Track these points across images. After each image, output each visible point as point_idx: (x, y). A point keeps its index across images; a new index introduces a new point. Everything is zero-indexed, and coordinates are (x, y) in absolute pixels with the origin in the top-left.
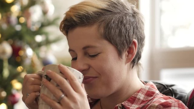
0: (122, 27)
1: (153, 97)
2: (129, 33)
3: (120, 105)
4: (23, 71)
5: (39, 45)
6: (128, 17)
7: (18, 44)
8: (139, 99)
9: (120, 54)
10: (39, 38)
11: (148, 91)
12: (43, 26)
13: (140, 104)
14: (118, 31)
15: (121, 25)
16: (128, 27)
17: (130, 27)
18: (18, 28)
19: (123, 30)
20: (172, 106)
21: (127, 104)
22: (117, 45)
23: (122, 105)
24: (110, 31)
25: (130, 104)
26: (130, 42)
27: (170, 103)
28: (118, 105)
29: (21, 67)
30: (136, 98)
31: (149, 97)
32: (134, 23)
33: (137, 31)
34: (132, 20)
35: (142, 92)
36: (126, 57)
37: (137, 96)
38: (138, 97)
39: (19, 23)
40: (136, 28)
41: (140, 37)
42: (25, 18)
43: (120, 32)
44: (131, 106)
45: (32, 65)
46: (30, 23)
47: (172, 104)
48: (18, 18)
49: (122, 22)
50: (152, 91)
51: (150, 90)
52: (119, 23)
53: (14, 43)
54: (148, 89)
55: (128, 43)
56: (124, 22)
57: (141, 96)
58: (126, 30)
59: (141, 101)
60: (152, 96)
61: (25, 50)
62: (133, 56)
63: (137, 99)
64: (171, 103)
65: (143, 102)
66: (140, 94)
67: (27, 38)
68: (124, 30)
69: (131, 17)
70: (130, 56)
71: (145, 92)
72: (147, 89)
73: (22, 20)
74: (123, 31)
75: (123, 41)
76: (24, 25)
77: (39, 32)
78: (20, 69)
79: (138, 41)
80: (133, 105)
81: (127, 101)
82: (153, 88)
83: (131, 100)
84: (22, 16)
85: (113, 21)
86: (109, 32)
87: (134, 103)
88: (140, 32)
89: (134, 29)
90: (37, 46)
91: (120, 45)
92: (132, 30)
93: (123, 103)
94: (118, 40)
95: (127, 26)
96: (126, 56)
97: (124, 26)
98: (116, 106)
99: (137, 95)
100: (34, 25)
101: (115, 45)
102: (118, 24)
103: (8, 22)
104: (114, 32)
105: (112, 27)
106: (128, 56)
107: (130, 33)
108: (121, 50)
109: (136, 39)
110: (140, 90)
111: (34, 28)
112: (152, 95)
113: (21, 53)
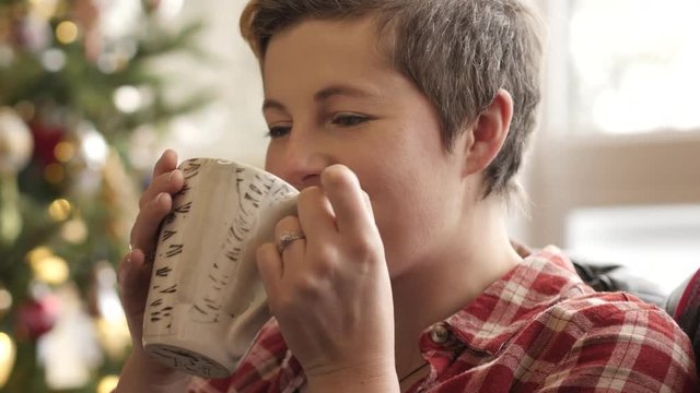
0: (463, 39)
1: (558, 297)
2: (486, 64)
3: (439, 328)
4: (70, 217)
5: (130, 123)
6: (488, 9)
7: (54, 118)
8: (508, 303)
9: (446, 134)
10: (128, 99)
11: (541, 276)
12: (143, 52)
13: (513, 321)
14: (447, 49)
15: (463, 30)
16: (485, 43)
17: (495, 43)
18: (54, 61)
19: (468, 50)
20: (628, 322)
21: (463, 322)
22: (439, 98)
23: (446, 325)
24: (420, 44)
25: (474, 321)
26: (488, 97)
27: (619, 312)
28: (431, 328)
29: (65, 202)
30: (498, 298)
31: (546, 297)
32: (509, 35)
33: (516, 66)
34: (503, 20)
35: (520, 276)
36: (466, 150)
37: (500, 293)
38: (504, 295)
39: (56, 43)
40: (514, 52)
41: (525, 88)
42: (78, 27)
43: (457, 54)
44: (478, 330)
45: (105, 195)
46: (95, 44)
47: (626, 315)
48: (54, 24)
49: (466, 22)
50: (557, 274)
51: (549, 273)
52: (454, 21)
53: (37, 116)
54: (542, 266)
55: (481, 99)
56: (475, 22)
57: (517, 294)
58: (478, 52)
59: (514, 311)
60: (554, 292)
61: (77, 142)
62: (491, 149)
63: (499, 304)
64: (625, 312)
65: (522, 312)
66: (511, 285)
67: (87, 97)
68: (472, 49)
69: (499, 10)
70: (482, 147)
71: (532, 278)
72: (539, 269)
73: (69, 32)
74: (466, 52)
75: (465, 89)
76: (76, 50)
77: (128, 75)
78: (58, 208)
79: (515, 101)
80: (487, 326)
81: (463, 312)
82: (559, 267)
83: (478, 305)
84: (66, 18)
85: (433, 12)
86: (415, 49)
87: (491, 318)
88: (525, 70)
89: (505, 52)
90: (121, 128)
91: (451, 101)
92: (501, 56)
93: (449, 320)
94: (444, 81)
95: (484, 38)
96: (467, 145)
97: (473, 36)
98: (427, 331)
99: (502, 288)
100: (109, 49)
101: (434, 99)
102: (452, 26)
103: (18, 39)
104: (435, 50)
105: (430, 31)
106: (473, 149)
107: (490, 64)
108: (453, 119)
109: (508, 90)
110: (512, 272)
111: (112, 61)
112: (556, 287)
113: (65, 152)
